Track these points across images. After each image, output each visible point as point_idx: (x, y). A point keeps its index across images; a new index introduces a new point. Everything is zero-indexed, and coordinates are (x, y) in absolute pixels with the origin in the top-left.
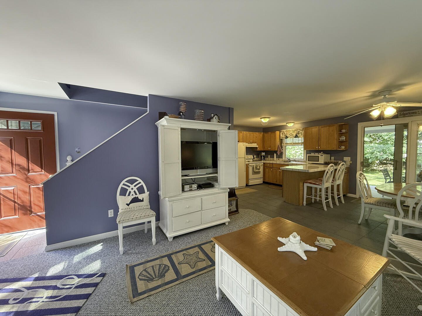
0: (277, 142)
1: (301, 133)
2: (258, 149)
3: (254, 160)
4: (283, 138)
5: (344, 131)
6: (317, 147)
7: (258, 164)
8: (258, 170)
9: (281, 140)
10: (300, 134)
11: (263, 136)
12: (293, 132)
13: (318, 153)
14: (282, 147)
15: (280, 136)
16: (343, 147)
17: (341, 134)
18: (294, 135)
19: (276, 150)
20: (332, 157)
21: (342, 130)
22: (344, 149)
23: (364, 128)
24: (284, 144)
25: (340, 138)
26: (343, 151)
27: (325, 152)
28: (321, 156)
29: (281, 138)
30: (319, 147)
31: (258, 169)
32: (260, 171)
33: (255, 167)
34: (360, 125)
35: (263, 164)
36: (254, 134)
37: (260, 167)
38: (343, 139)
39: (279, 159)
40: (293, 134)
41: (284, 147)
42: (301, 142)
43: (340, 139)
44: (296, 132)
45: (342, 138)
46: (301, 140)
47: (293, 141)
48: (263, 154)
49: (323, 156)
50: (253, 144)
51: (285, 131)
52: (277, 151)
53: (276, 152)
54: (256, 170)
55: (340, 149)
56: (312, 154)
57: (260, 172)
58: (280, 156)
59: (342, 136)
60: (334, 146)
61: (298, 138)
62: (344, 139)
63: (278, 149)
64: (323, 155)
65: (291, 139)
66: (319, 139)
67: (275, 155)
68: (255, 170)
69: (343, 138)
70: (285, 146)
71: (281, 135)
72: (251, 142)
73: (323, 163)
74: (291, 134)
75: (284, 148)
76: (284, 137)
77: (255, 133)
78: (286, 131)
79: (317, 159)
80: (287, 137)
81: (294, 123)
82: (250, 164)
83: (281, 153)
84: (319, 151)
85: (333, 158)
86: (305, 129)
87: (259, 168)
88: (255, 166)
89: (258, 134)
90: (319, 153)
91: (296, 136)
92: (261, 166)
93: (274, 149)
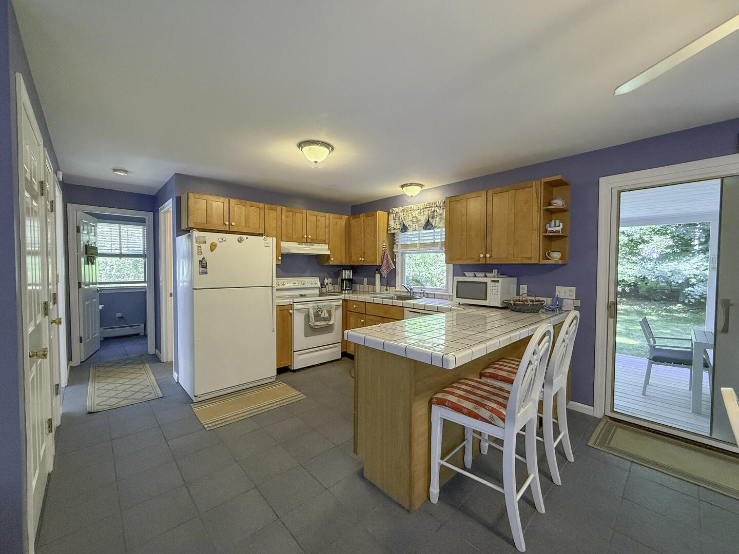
0: (381, 241)
1: (441, 215)
2: (333, 261)
3: (324, 290)
4: (396, 231)
5: (558, 203)
6: (482, 256)
7: (327, 303)
8: (324, 323)
9: (392, 237)
10: (437, 219)
11: (348, 226)
12: (420, 213)
13: (483, 274)
14: (393, 256)
15: (388, 224)
16: (556, 256)
17: (551, 213)
18: (423, 222)
19: (379, 262)
20: (521, 286)
21: (554, 201)
22: (560, 262)
23: (619, 192)
24: (399, 247)
25: (548, 225)
26: (556, 266)
27: (505, 270)
28: (493, 281)
29: (390, 230)
30: (488, 255)
31: (325, 319)
32: (331, 322)
33: (312, 315)
34: (607, 184)
35: (341, 302)
36: (319, 218)
37: (329, 312)
38: (555, 229)
39: (387, 290)
40: (419, 217)
41: (400, 255)
42: (439, 241)
43: (549, 229)
44: (426, 212)
45: (553, 224)
46: (439, 234)
47: (419, 240)
48: (347, 274)
49: (498, 281)
50: (316, 246)
51: (399, 210)
52: (380, 266)
53: (378, 269)
54: (318, 323)
55: (547, 262)
56: (469, 277)
57: (332, 325)
58: (390, 280)
59: (553, 221)
60: (531, 252)
61: (432, 231)
62: (559, 229)
63: (383, 261)
64: (500, 279)
65: (415, 233)
66: (487, 232)
67: (378, 276)
68: (313, 323)
69: (556, 227)
70: (402, 254)
71: (392, 223)
72: (309, 241)
73: (499, 305)
74: (414, 219)
75: (398, 260)
76: (398, 227)
77: (322, 214)
78: (403, 211)
79: (481, 291)
80: (404, 229)
81: (421, 186)
82: (296, 306)
83: (393, 273)
84: (486, 268)
85: (524, 289)
86: (450, 203)
87: (327, 315)
88: (312, 312)
89: (331, 219)
90: (488, 274)
91: (428, 225)
92: (336, 309)
93: (373, 262)
